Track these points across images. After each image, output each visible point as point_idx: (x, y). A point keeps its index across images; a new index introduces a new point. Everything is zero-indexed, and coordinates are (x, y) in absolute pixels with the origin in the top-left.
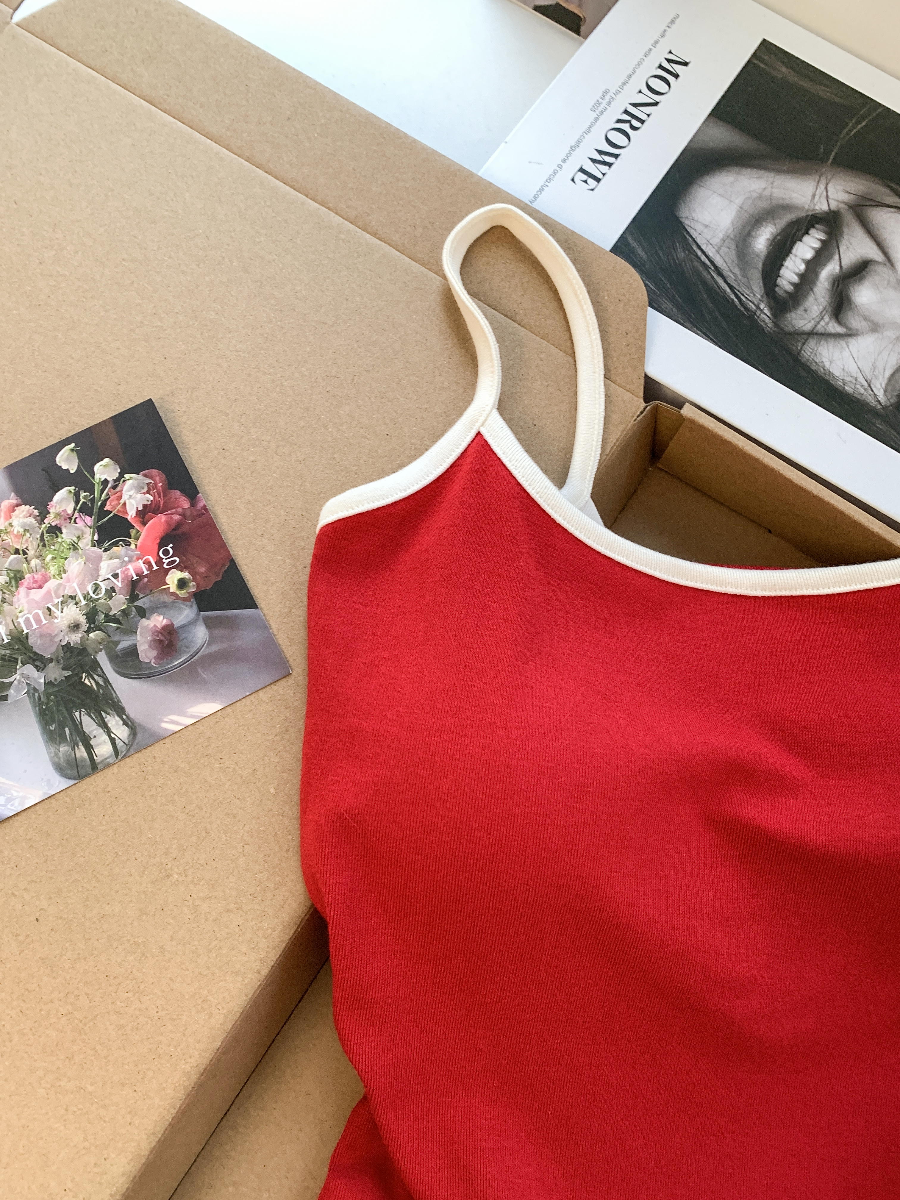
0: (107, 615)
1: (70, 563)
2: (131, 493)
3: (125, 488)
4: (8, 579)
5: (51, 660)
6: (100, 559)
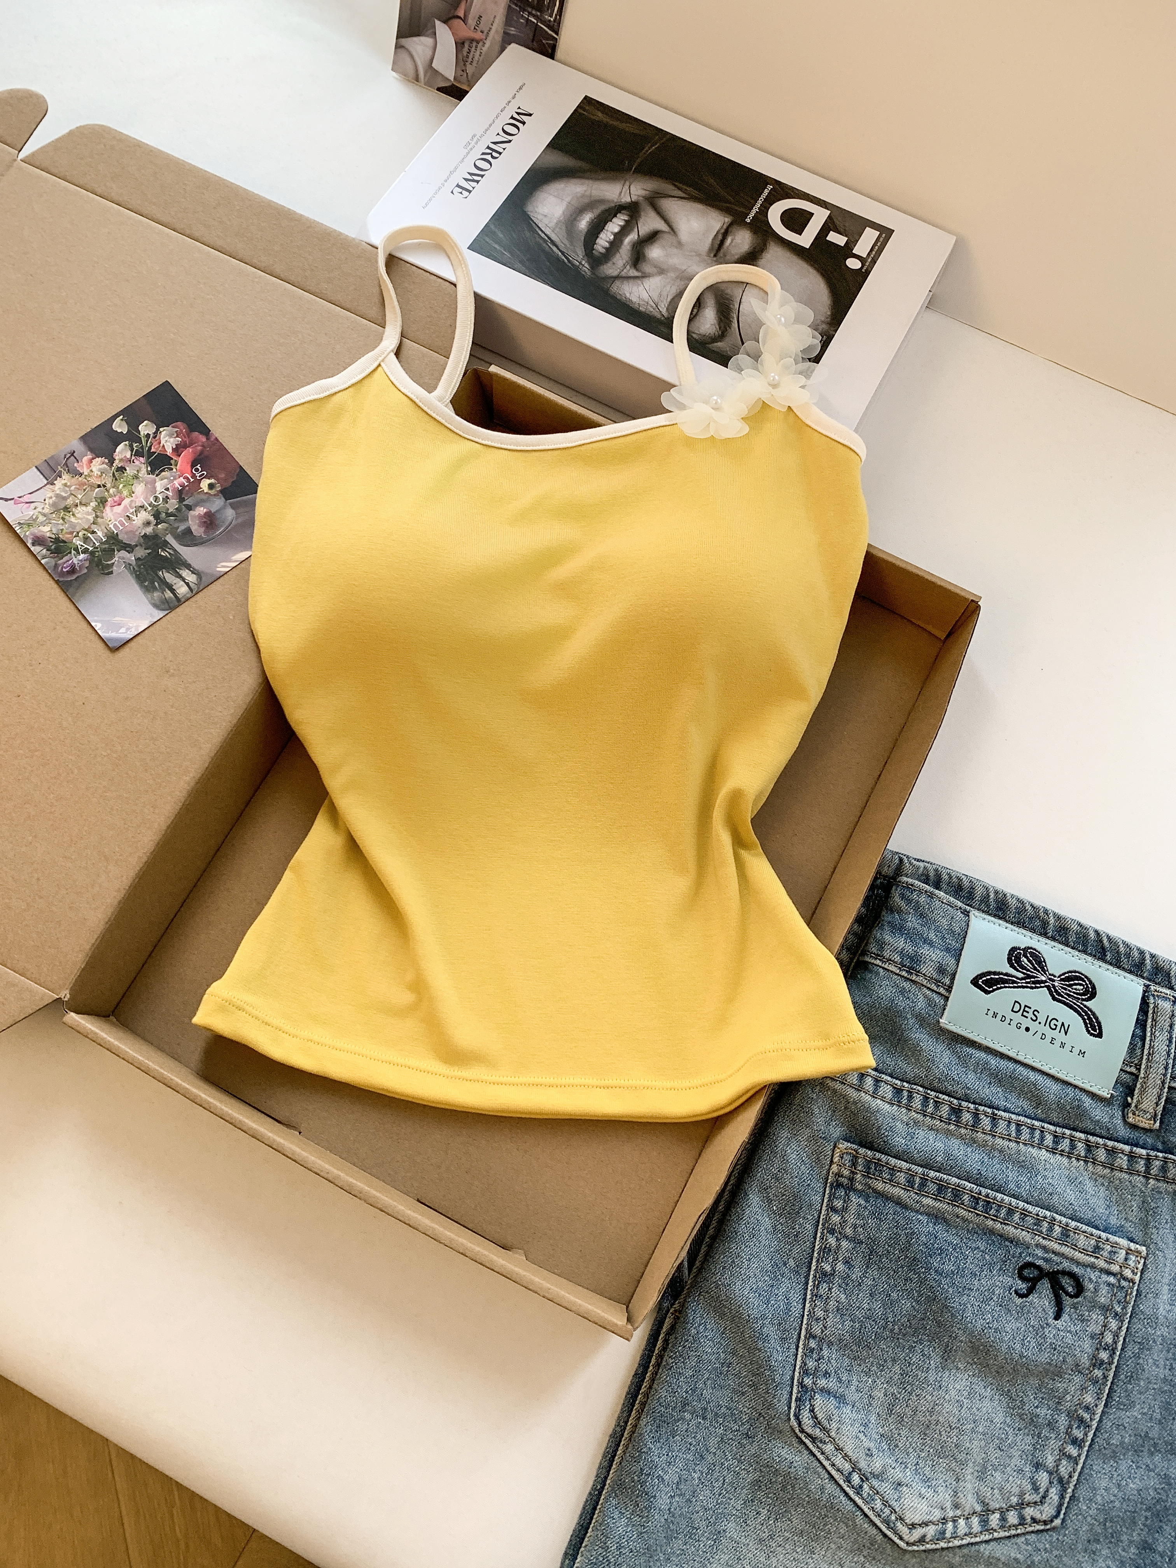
0: (166, 513)
1: (135, 487)
2: (166, 439)
3: (162, 436)
4: (97, 504)
5: (136, 546)
6: (155, 482)
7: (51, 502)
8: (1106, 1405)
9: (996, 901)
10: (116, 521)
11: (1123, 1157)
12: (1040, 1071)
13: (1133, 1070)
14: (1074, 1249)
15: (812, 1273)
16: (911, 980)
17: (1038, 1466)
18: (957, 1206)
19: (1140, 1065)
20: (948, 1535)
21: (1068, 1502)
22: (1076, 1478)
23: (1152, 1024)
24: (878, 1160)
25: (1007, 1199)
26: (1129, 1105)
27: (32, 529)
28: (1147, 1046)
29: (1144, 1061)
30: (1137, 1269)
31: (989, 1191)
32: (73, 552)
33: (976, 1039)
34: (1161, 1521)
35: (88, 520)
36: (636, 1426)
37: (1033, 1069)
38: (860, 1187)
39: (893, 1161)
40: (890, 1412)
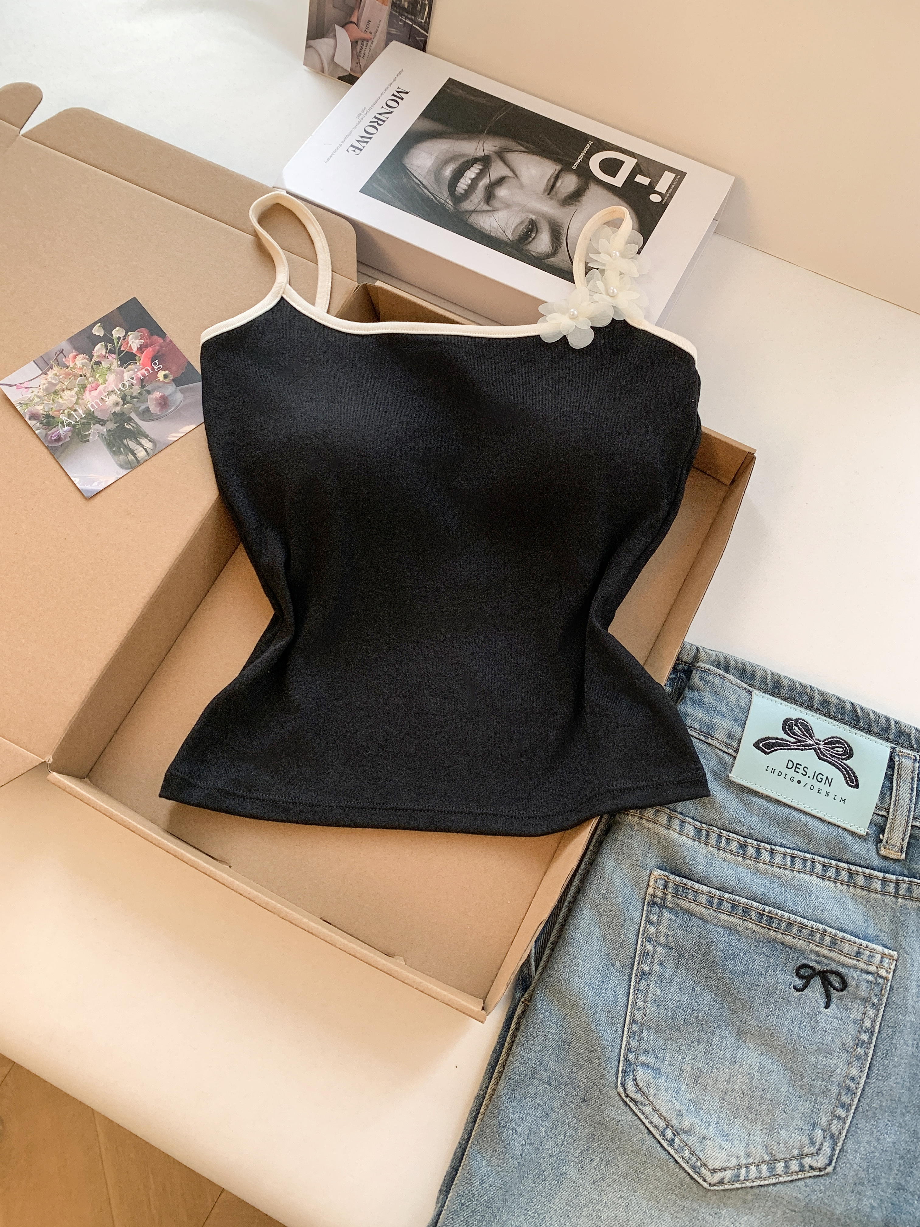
0: (131, 396)
1: (108, 377)
2: (133, 340)
3: (129, 339)
4: (79, 389)
5: (108, 421)
6: (123, 372)
7: (44, 387)
8: (867, 1076)
9: (773, 682)
10: (93, 401)
11: (877, 881)
12: (810, 814)
13: (884, 813)
14: (840, 954)
15: (634, 972)
16: (707, 743)
17: (814, 1125)
18: (746, 920)
19: (889, 809)
20: (742, 1178)
21: (838, 1154)
22: (844, 1134)
23: (898, 778)
24: (685, 884)
25: (786, 914)
26: (881, 841)
27: (29, 408)
28: (894, 794)
29: (892, 806)
30: (890, 969)
31: (772, 909)
32: (60, 425)
33: (759, 790)
34: (912, 1168)
35: (71, 401)
36: (495, 1090)
37: (805, 813)
38: (670, 905)
39: (697, 886)
40: (696, 1082)
